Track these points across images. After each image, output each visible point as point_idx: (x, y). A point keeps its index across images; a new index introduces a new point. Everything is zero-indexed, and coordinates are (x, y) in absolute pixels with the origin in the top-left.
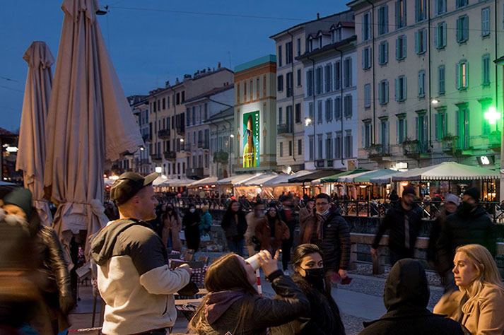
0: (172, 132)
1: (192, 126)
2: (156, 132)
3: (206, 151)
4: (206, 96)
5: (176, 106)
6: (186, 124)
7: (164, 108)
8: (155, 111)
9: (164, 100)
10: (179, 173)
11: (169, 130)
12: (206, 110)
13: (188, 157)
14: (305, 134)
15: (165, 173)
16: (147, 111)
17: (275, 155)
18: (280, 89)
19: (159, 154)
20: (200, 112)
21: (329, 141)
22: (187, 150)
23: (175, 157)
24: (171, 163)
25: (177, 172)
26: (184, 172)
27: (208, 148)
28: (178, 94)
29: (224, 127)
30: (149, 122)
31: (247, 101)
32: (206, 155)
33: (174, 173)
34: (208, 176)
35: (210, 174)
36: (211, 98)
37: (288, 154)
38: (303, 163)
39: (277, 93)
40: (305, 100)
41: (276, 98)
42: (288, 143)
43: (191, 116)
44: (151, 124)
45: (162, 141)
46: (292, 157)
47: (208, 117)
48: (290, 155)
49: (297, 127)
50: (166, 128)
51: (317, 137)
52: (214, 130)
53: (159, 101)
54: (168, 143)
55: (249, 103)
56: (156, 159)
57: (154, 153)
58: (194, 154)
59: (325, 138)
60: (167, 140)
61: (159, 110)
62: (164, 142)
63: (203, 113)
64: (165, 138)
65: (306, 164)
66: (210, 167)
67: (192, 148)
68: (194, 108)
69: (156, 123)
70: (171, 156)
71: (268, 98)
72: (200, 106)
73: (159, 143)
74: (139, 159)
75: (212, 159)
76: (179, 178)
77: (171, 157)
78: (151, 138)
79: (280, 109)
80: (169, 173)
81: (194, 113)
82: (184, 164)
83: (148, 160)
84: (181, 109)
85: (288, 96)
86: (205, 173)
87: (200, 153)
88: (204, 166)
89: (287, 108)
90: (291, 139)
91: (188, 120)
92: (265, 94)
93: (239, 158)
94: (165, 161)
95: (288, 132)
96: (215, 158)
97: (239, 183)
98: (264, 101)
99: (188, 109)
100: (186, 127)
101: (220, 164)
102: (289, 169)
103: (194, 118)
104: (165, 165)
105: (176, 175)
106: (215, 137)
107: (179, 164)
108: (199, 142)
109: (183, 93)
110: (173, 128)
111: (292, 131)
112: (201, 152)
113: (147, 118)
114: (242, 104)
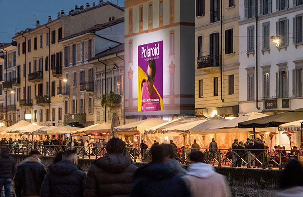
0: (46, 74)
1: (70, 66)
2: (25, 76)
3: (90, 94)
4: (90, 31)
5: (51, 45)
6: (63, 65)
7: (35, 48)
8: (24, 52)
9: (35, 40)
10: (54, 119)
11: (41, 72)
12: (90, 47)
13: (66, 102)
14: (240, 67)
15: (36, 120)
16: (14, 53)
17: (193, 96)
18: (200, 12)
19: (29, 99)
20: (83, 49)
21: (282, 74)
22: (64, 94)
23: (49, 102)
24: (44, 109)
25: (51, 118)
26: (60, 119)
27: (93, 91)
28: (54, 32)
29: (115, 64)
30: (17, 64)
31: (144, 29)
32: (90, 99)
33: (48, 119)
34: (92, 123)
35: (95, 120)
36: (97, 33)
37: (213, 94)
38: (236, 104)
39: (196, 18)
40: (241, 23)
41: (193, 24)
42: (212, 80)
43: (71, 55)
44: (19, 67)
45: (32, 85)
46: (219, 97)
47: (93, 56)
48: (215, 94)
49: (226, 59)
50: (38, 70)
51: (261, 71)
52: (102, 69)
53: (29, 41)
54: (41, 86)
55: (147, 31)
56: (26, 105)
57: (22, 98)
58: (74, 98)
59: (275, 70)
60: (38, 83)
61: (29, 50)
62: (35, 86)
63: (86, 51)
64: (36, 81)
65: (241, 105)
66: (95, 112)
67: (71, 92)
68: (74, 45)
69: (25, 65)
70: (44, 100)
71: (177, 24)
72: (83, 43)
73: (29, 88)
74: (5, 105)
75: (98, 103)
76: (54, 125)
77: (44, 102)
78: (19, 82)
79: (200, 39)
80: (41, 120)
81: (74, 52)
82: (60, 109)
83: (15, 106)
84: (58, 47)
85: (212, 20)
86: (88, 119)
87: (82, 97)
88: (87, 112)
89: (211, 36)
90: (218, 75)
91: (66, 60)
92: (172, 19)
93: (131, 99)
94: (36, 107)
95: (212, 66)
96: (104, 102)
97: (154, 128)
98: (170, 29)
99: (66, 48)
100: (64, 68)
101: (109, 108)
102: (214, 113)
103: (74, 57)
104: (35, 111)
105: (51, 122)
106: (102, 77)
107: (54, 110)
108: (81, 84)
109: (60, 30)
110: (46, 70)
111: (219, 64)
112: (83, 95)
113: (14, 61)
114: (136, 34)
